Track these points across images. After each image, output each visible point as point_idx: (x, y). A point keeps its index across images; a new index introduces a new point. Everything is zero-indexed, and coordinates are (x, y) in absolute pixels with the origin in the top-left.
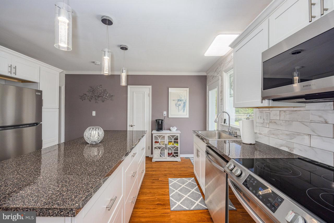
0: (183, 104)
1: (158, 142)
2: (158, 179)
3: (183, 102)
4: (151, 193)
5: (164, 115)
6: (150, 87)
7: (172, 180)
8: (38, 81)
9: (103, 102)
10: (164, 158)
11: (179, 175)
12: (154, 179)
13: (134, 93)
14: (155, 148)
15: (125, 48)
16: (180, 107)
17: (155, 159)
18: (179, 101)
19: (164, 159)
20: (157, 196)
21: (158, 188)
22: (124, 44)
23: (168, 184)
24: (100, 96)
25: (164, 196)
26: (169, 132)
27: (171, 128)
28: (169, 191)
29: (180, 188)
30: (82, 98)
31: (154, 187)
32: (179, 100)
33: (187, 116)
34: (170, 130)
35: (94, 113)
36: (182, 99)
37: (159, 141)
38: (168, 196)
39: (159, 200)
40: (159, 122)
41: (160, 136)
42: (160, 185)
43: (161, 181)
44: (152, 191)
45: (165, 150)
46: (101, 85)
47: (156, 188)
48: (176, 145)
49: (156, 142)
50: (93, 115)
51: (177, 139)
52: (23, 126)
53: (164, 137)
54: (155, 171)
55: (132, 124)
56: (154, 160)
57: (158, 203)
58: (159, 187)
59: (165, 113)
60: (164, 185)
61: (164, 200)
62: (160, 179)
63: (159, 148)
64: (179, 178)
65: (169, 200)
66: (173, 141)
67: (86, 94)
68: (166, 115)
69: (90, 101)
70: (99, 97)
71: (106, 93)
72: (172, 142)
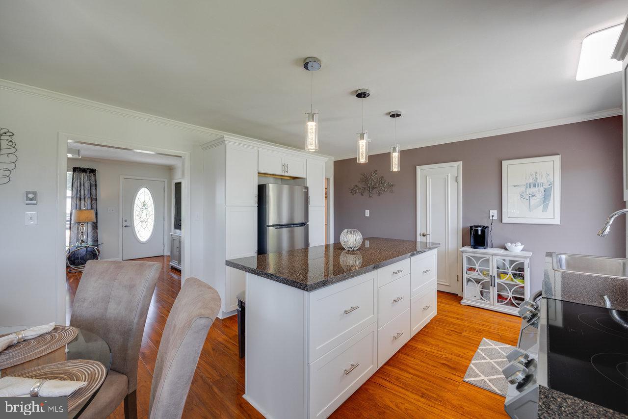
0: (543, 194)
1: (474, 270)
2: (461, 333)
3: (542, 189)
4: (438, 345)
5: (491, 218)
6: (460, 163)
7: (489, 343)
8: (305, 177)
9: (379, 195)
10: (488, 302)
11: (511, 341)
12: (452, 330)
13: (428, 177)
14: (469, 280)
15: (397, 114)
16: (534, 201)
17: (468, 300)
18: (532, 186)
19: (487, 304)
20: (446, 354)
21: (453, 344)
22: (394, 109)
23: (477, 346)
24: (375, 187)
25: (459, 358)
26: (502, 251)
27: (509, 245)
28: (473, 356)
29: (500, 360)
30: (353, 191)
31: (448, 341)
32: (530, 186)
33: (557, 221)
34: (506, 249)
35: (367, 213)
36: (540, 181)
37: (477, 267)
38: (469, 362)
39: (448, 359)
40: (477, 231)
41: (478, 259)
42: (461, 341)
43: (466, 337)
44: (441, 344)
45: (491, 288)
46: (376, 171)
47: (451, 344)
48: (517, 281)
49: (471, 269)
50: (366, 216)
51: (522, 270)
52: (295, 226)
53: (488, 260)
54: (462, 320)
55: (425, 232)
56: (464, 302)
57: (444, 362)
58: (457, 343)
59: (494, 213)
60: (469, 345)
61: (458, 363)
62: (463, 334)
63: (478, 281)
64: (509, 344)
65: (467, 367)
66: (510, 271)
67: (357, 186)
68: (495, 218)
69: (362, 195)
70: (373, 188)
71: (383, 182)
72: (507, 273)
